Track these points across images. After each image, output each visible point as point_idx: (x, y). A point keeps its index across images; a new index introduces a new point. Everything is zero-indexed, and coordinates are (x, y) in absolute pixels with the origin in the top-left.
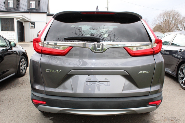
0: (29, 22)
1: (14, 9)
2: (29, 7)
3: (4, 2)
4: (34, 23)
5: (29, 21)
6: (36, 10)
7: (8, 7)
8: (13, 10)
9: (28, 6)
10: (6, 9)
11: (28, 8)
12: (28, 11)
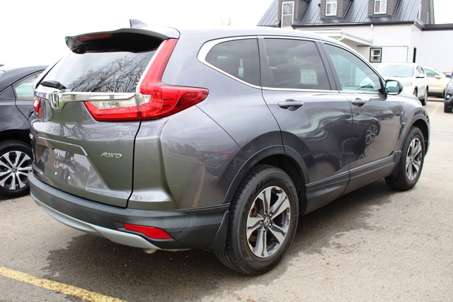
0: (369, 48)
1: (338, 19)
2: (371, 11)
3: (319, 5)
4: (381, 48)
5: (368, 46)
6: (389, 17)
7: (327, 15)
8: (336, 22)
9: (369, 10)
10: (322, 19)
11: (369, 13)
12: (368, 20)
